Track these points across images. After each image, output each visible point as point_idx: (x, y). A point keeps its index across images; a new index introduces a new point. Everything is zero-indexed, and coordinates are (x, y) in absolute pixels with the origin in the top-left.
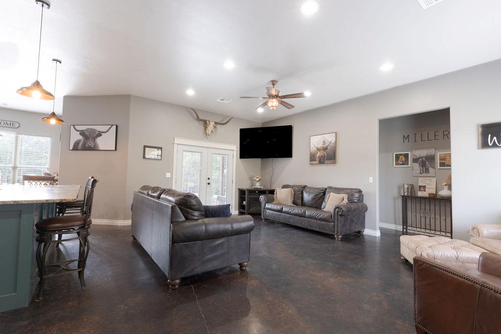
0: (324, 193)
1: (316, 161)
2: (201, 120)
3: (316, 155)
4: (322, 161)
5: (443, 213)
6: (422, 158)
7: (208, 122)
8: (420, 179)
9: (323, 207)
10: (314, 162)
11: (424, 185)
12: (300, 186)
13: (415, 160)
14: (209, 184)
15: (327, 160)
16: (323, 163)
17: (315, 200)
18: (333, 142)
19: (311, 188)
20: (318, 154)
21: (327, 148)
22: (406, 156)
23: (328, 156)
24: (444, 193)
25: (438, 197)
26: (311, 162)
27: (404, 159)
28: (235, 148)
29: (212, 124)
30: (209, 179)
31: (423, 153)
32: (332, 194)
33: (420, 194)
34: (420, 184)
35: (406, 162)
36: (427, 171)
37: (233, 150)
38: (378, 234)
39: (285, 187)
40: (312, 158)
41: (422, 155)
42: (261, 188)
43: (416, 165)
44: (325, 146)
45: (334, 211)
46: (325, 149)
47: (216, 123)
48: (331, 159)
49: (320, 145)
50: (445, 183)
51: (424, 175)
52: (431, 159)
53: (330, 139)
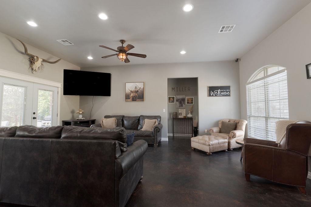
0: (139, 120)
1: (130, 99)
2: (28, 55)
3: (130, 95)
4: (134, 99)
5: (188, 125)
6: (180, 99)
7: (35, 58)
8: (179, 110)
9: (139, 128)
10: (129, 100)
11: (181, 112)
12: (121, 116)
13: (177, 101)
14: (34, 118)
15: (138, 99)
16: (135, 101)
17: (133, 125)
18: (142, 88)
19: (129, 117)
20: (132, 95)
21: (137, 91)
22: (173, 98)
23: (138, 96)
24: (190, 115)
25: (187, 118)
26: (127, 100)
27: (172, 100)
28: (60, 85)
29: (40, 60)
30: (34, 113)
31: (180, 97)
32: (146, 120)
33: (180, 117)
34: (180, 112)
35: (173, 102)
36: (182, 105)
37: (58, 87)
38: (167, 139)
39: (107, 117)
40: (127, 97)
41: (180, 98)
42: (84, 119)
43: (178, 103)
44: (136, 90)
45: (154, 130)
46: (136, 92)
47: (44, 61)
48: (141, 99)
49: (133, 89)
50: (190, 111)
51: (181, 108)
52: (183, 100)
53: (140, 86)
